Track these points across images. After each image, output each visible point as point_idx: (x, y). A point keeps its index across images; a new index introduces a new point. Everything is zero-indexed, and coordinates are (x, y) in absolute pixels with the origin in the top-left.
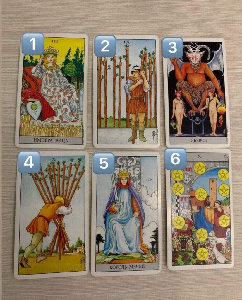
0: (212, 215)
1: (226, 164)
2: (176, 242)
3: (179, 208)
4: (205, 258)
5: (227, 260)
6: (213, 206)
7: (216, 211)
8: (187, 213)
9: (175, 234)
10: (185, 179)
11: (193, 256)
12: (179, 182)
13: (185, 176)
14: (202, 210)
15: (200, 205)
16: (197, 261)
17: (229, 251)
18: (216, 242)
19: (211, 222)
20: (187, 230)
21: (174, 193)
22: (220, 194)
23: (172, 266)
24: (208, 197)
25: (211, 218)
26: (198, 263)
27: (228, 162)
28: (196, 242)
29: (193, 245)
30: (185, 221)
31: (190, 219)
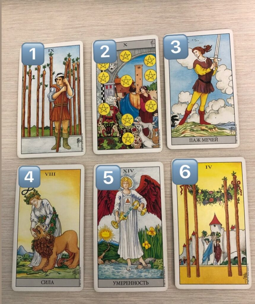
0: (138, 100)
1: (153, 49)
2: (101, 128)
3: (104, 96)
4: (131, 143)
5: (155, 145)
6: (139, 92)
7: (142, 96)
8: (112, 100)
9: (101, 120)
10: (111, 68)
11: (118, 141)
12: (105, 71)
13: (111, 64)
14: (127, 96)
15: (125, 92)
16: (123, 146)
17: (156, 136)
18: (142, 126)
19: (137, 108)
20: (112, 116)
21: (100, 81)
22: (146, 79)
23: (98, 150)
24: (133, 83)
25: (137, 103)
26: (124, 147)
27: (155, 47)
28: (121, 127)
29: (118, 130)
30: (110, 107)
31: (115, 105)
